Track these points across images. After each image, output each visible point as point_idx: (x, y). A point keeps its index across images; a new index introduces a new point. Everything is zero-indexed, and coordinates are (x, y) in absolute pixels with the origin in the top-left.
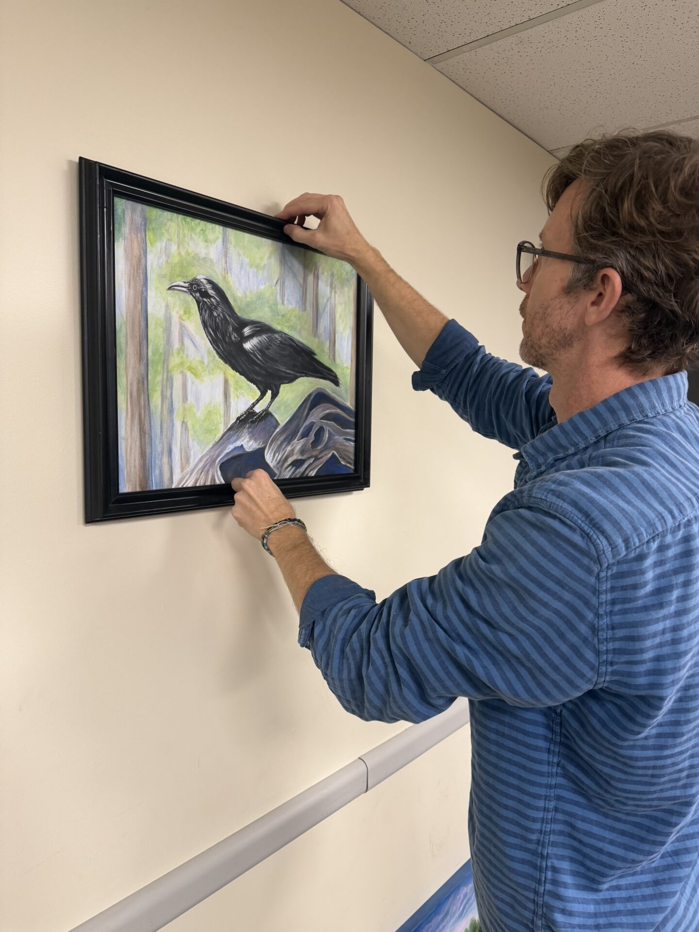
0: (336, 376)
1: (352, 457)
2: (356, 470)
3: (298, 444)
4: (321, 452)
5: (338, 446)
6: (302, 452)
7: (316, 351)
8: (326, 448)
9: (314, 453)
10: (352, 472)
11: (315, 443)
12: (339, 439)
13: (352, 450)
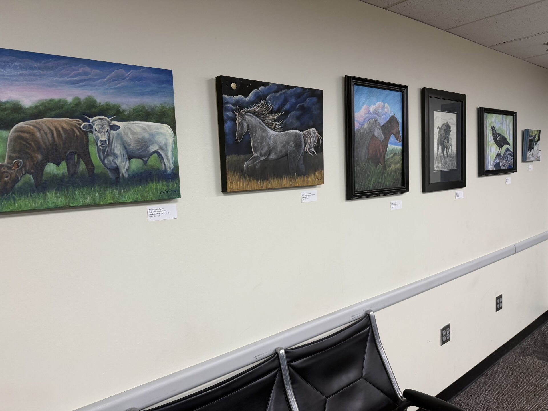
0: (510, 144)
1: (513, 164)
2: (513, 167)
3: (505, 161)
4: (508, 163)
5: (510, 161)
6: (505, 163)
7: (507, 138)
8: (508, 162)
9: (507, 163)
10: (513, 168)
11: (507, 161)
12: (510, 159)
13: (512, 162)
